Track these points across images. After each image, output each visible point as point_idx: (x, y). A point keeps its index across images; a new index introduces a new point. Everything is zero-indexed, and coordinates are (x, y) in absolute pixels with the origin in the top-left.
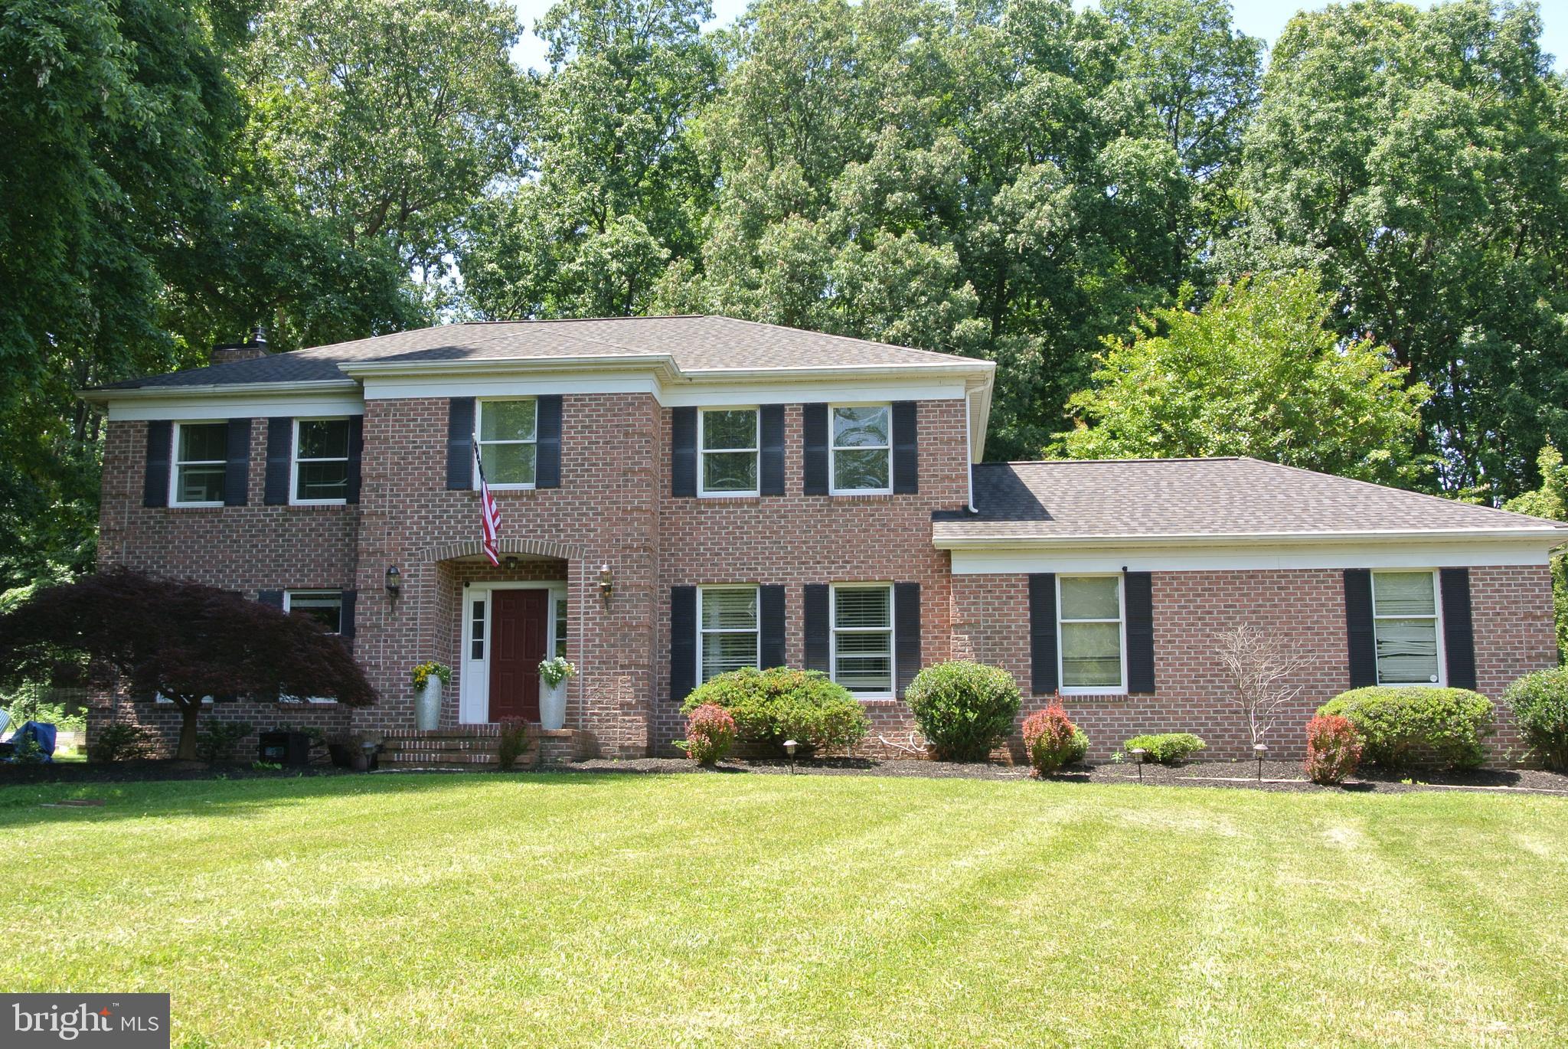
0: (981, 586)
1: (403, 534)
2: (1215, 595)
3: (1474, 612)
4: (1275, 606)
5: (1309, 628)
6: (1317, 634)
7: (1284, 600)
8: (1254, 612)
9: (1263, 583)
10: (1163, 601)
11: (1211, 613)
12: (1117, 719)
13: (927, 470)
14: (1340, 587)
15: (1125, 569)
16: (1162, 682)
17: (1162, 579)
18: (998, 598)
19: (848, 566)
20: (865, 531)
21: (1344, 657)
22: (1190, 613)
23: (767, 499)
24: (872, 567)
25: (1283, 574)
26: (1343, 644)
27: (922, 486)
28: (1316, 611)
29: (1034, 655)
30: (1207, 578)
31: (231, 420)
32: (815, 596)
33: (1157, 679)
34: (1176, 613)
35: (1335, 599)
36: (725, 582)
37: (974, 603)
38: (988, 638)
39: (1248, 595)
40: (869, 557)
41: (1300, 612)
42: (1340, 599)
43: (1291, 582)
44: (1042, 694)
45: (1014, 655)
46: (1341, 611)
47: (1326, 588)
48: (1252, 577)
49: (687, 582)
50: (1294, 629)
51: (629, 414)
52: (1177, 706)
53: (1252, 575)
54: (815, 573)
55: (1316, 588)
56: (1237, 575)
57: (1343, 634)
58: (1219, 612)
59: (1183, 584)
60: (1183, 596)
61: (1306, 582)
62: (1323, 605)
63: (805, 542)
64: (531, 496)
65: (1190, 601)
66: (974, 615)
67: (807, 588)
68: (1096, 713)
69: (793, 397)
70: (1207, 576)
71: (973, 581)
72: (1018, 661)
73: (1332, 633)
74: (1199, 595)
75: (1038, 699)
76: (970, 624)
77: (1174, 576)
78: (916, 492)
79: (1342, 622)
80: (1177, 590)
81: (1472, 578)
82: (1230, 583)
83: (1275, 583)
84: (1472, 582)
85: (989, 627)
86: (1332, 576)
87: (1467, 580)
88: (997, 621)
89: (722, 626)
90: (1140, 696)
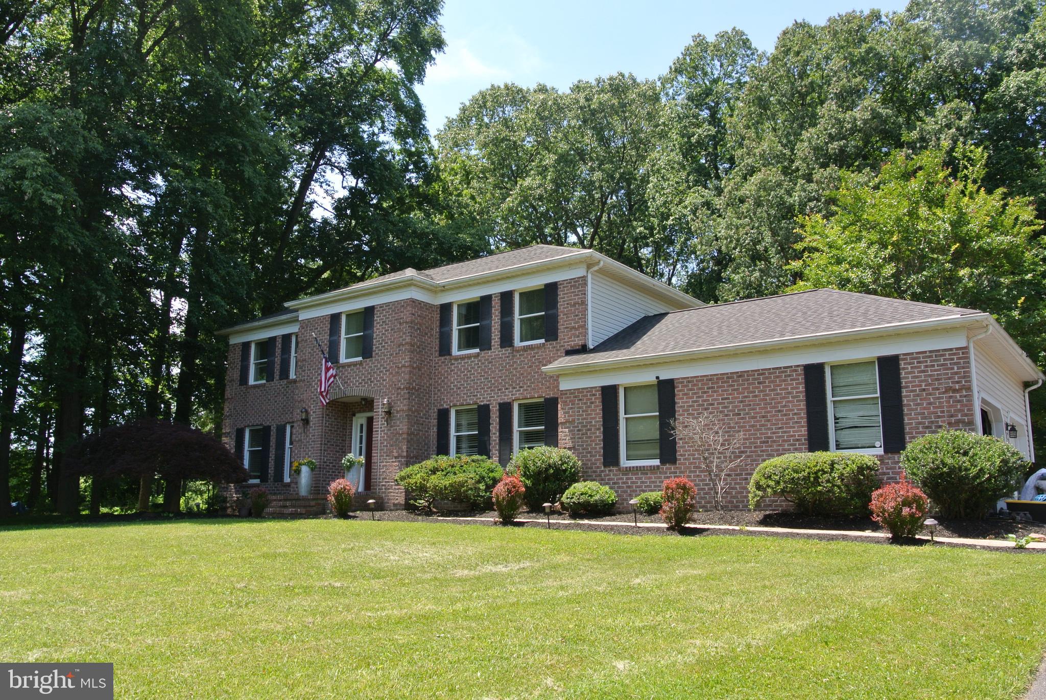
0: (575, 397)
1: (311, 390)
2: (715, 392)
3: (904, 390)
4: (756, 396)
5: (779, 411)
6: (785, 415)
7: (762, 391)
8: (742, 402)
9: (748, 380)
10: (682, 398)
11: (713, 404)
12: (653, 482)
13: (563, 325)
14: (801, 379)
15: (657, 378)
16: (681, 455)
17: (682, 382)
18: (585, 403)
19: (522, 389)
20: (530, 367)
21: (804, 431)
22: (699, 405)
23: (483, 352)
24: (534, 389)
25: (761, 372)
26: (804, 422)
27: (561, 335)
28: (784, 398)
29: (604, 440)
30: (710, 380)
31: (269, 338)
32: (505, 409)
33: (678, 453)
34: (690, 406)
35: (798, 388)
36: (462, 405)
37: (571, 408)
38: (579, 430)
39: (737, 389)
40: (532, 383)
41: (773, 399)
42: (802, 388)
43: (767, 378)
44: (609, 466)
45: (593, 441)
46: (802, 396)
47: (792, 380)
48: (740, 376)
49: (445, 406)
50: (769, 412)
51: (401, 312)
52: (690, 472)
53: (740, 375)
54: (505, 396)
55: (784, 381)
56: (730, 376)
57: (803, 414)
58: (718, 404)
59: (694, 385)
60: (695, 393)
61: (777, 377)
62: (789, 393)
63: (500, 377)
64: (361, 363)
65: (699, 397)
66: (571, 416)
67: (500, 404)
68: (640, 478)
69: (495, 290)
70: (710, 378)
71: (571, 394)
72: (596, 444)
73: (795, 414)
74: (705, 392)
75: (607, 469)
76: (569, 422)
77: (689, 380)
78: (557, 340)
79: (803, 405)
80: (691, 390)
81: (902, 363)
82: (725, 382)
83: (755, 379)
84: (902, 366)
85: (580, 423)
86: (796, 371)
87: (898, 365)
88: (585, 419)
89: (468, 431)
90: (667, 465)
